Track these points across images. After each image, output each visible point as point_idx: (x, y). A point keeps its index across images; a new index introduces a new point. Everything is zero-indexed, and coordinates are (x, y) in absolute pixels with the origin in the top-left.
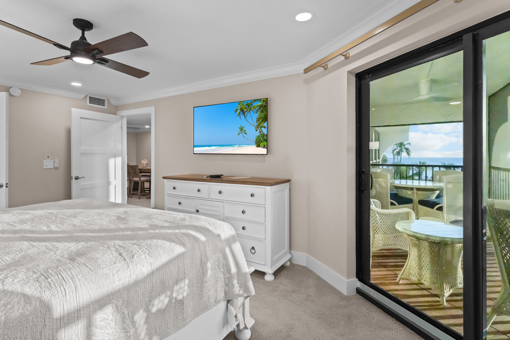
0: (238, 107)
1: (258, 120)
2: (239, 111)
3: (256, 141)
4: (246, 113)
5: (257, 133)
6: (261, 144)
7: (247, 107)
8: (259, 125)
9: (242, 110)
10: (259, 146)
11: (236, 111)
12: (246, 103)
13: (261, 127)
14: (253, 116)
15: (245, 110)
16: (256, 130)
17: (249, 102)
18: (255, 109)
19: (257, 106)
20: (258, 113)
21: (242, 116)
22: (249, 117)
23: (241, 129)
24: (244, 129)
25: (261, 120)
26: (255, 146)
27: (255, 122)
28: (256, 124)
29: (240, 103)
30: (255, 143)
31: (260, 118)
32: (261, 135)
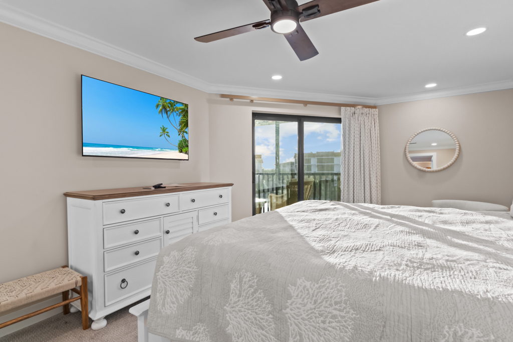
0: (159, 102)
1: (180, 124)
2: (161, 108)
3: (179, 146)
4: (169, 113)
5: (180, 138)
6: (184, 150)
7: (170, 106)
8: (182, 129)
9: (164, 107)
10: (181, 152)
11: (158, 106)
12: (168, 101)
13: (184, 132)
14: (177, 119)
15: (168, 109)
16: (179, 134)
17: (172, 102)
18: (178, 111)
19: (180, 109)
20: (180, 117)
21: (165, 115)
22: (171, 117)
23: (164, 130)
24: (167, 130)
25: (183, 125)
26: (178, 151)
27: (178, 125)
28: (179, 128)
29: (162, 98)
30: (177, 148)
31: (182, 122)
32: (183, 140)
